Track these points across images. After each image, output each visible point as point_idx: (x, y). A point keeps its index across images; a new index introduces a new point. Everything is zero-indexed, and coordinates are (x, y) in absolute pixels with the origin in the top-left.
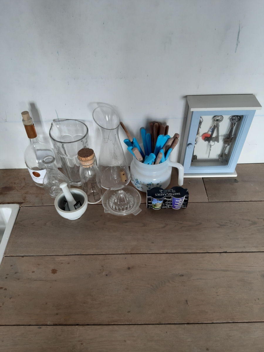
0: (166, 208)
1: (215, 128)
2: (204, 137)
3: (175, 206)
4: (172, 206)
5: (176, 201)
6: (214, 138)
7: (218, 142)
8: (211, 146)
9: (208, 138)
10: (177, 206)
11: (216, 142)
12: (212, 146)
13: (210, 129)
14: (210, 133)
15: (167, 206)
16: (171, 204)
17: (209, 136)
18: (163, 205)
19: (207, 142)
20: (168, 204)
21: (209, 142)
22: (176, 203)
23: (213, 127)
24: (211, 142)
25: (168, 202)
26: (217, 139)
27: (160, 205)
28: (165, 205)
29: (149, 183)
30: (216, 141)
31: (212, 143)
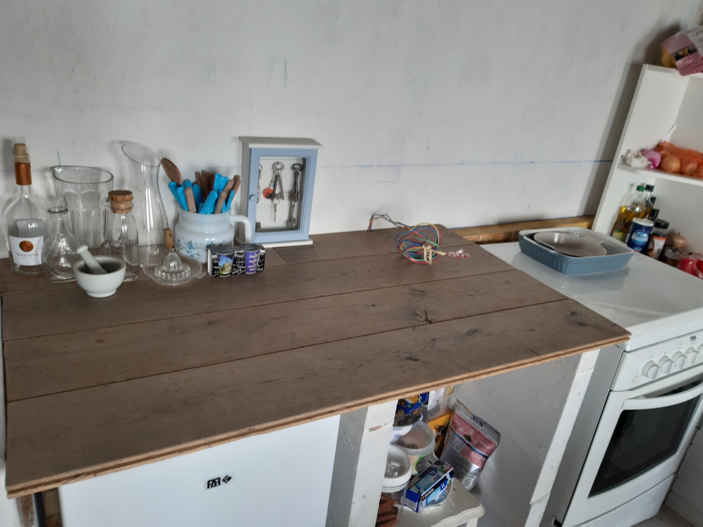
0: (237, 273)
1: (277, 179)
2: (266, 194)
3: (249, 267)
4: (245, 269)
5: (251, 257)
6: (278, 194)
7: (283, 199)
8: (275, 206)
9: (270, 195)
10: (251, 267)
11: (281, 200)
12: (277, 206)
13: (271, 182)
14: (272, 188)
15: (239, 269)
16: (244, 265)
17: (271, 192)
18: (233, 267)
19: (269, 201)
20: (240, 264)
21: (272, 200)
22: (250, 262)
23: (274, 179)
24: (275, 199)
25: (240, 260)
26: (281, 196)
27: (230, 268)
28: (237, 267)
29: (209, 244)
30: (281, 198)
31: (275, 201)
